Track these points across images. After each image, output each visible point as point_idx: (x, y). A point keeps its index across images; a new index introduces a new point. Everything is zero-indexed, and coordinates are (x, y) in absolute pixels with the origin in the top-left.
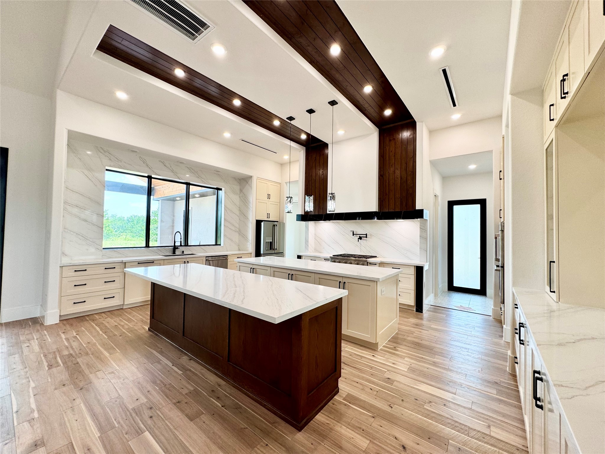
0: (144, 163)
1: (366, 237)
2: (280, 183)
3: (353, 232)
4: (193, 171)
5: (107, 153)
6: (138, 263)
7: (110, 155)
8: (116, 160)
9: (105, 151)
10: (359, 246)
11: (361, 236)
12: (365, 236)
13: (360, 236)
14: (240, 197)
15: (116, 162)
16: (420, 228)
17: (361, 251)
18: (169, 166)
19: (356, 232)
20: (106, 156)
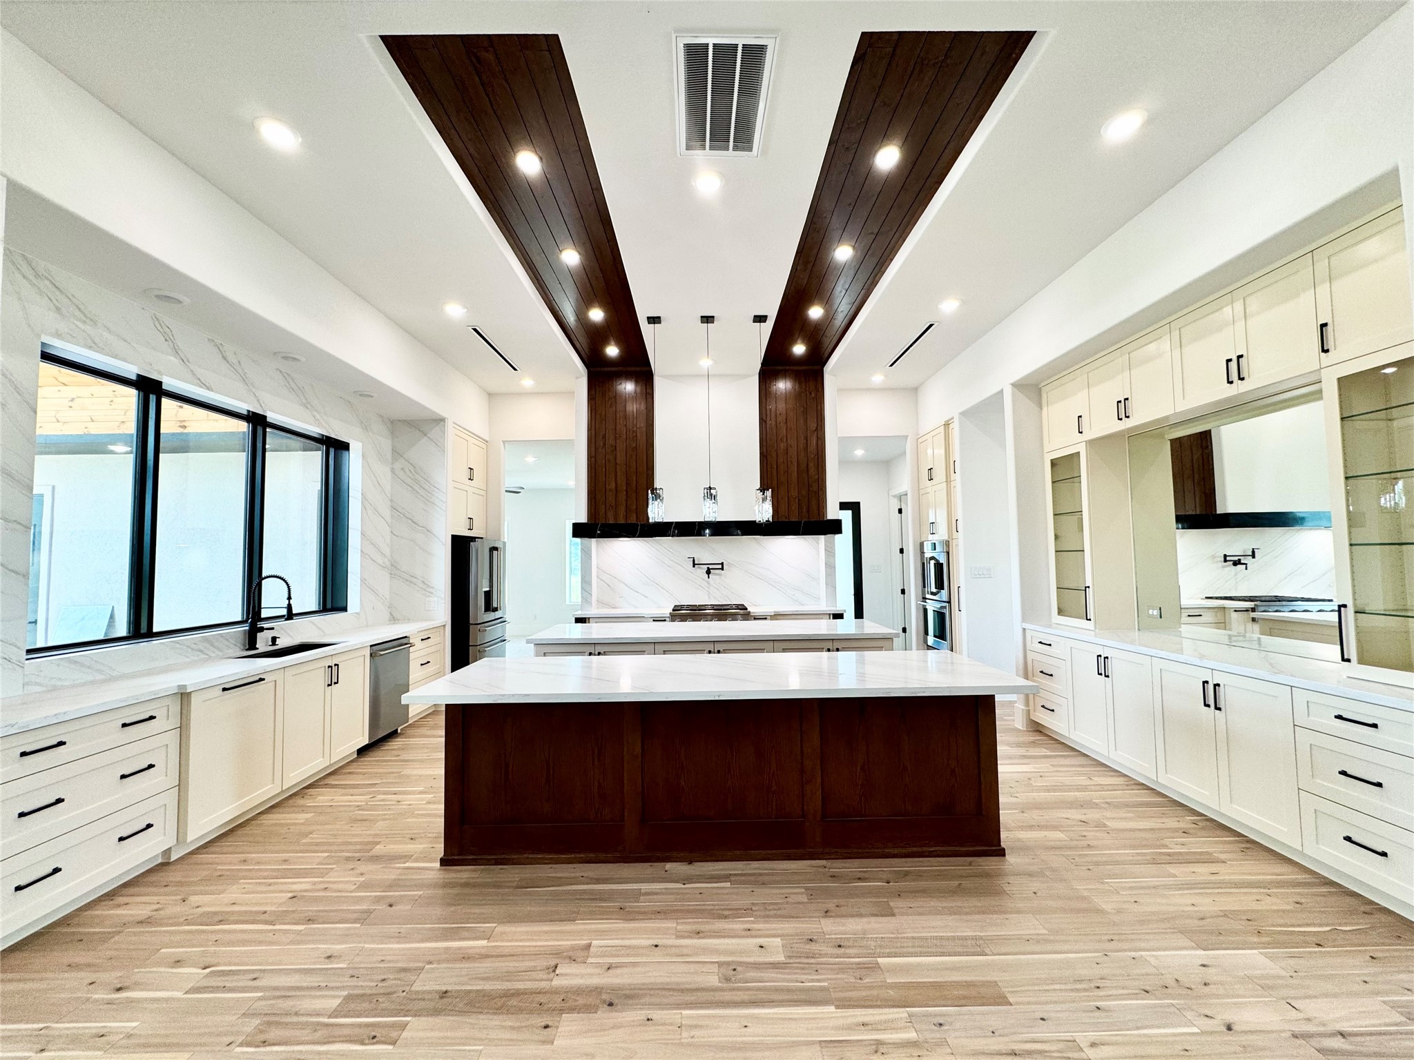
0: (166, 340)
1: (722, 569)
2: (487, 442)
3: (694, 561)
4: (293, 385)
5: (47, 282)
6: (224, 689)
7: (58, 293)
8: (77, 313)
9: (37, 275)
10: (707, 589)
11: (711, 567)
12: (720, 566)
13: (708, 568)
14: (393, 471)
15: (78, 323)
16: (825, 550)
17: (709, 597)
18: (235, 361)
19: (698, 559)
20: (40, 292)
